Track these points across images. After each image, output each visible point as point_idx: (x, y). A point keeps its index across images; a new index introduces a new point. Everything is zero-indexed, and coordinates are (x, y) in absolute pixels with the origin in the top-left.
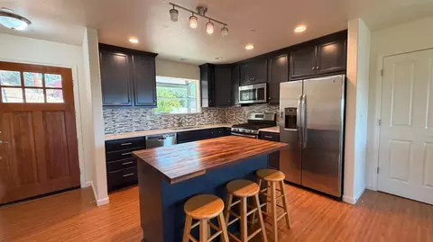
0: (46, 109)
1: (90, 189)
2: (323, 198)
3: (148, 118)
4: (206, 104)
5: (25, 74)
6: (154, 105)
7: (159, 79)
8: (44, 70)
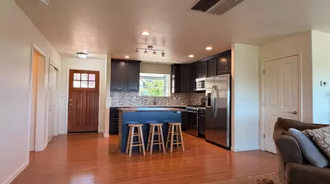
0: (88, 91)
1: (102, 134)
2: (214, 146)
3: (135, 98)
4: (173, 92)
5: (83, 74)
6: (137, 90)
7: (141, 74)
8: (89, 72)
